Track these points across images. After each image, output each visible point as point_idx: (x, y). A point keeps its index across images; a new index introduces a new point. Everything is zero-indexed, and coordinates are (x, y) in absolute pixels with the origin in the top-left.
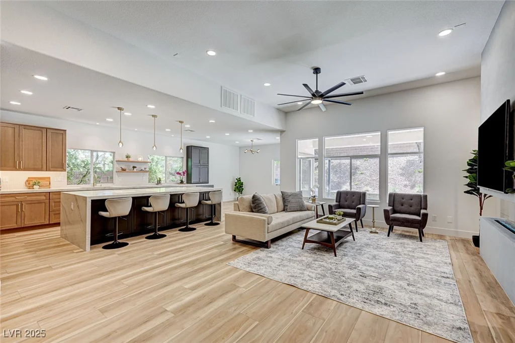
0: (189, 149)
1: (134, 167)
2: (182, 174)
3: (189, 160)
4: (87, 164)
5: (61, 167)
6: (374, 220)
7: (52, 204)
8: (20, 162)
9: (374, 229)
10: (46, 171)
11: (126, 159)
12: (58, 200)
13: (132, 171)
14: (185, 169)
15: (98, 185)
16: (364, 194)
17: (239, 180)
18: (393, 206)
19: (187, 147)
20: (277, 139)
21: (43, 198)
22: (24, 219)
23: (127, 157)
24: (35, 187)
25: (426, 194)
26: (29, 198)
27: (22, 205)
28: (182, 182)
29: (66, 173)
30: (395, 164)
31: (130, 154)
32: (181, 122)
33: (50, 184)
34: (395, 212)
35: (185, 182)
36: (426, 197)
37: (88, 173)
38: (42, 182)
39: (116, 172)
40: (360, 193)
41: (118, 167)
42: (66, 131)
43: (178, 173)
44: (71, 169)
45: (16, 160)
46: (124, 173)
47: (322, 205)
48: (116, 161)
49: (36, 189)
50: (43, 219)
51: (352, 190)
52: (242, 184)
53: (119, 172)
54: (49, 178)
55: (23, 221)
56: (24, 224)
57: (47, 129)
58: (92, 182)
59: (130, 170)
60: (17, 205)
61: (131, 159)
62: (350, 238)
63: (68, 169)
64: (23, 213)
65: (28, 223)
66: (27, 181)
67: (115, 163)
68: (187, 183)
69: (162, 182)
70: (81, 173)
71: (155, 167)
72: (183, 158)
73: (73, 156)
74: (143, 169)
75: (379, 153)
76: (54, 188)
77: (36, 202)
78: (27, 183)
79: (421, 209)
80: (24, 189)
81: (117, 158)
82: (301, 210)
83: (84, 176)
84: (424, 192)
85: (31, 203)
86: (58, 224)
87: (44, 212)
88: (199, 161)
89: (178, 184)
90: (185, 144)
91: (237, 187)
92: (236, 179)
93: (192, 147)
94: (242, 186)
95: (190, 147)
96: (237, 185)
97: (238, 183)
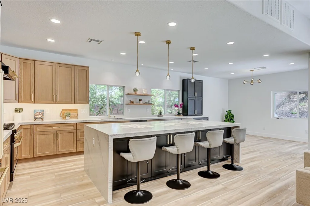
0: (185, 83)
1: (140, 100)
2: (180, 106)
3: (185, 93)
4: (104, 98)
5: (85, 100)
7: (79, 134)
8: (56, 96)
10: (75, 103)
11: (134, 93)
12: (82, 130)
13: (138, 103)
14: (181, 102)
15: (112, 117)
17: (229, 112)
19: (183, 80)
21: (72, 128)
22: (58, 147)
23: (134, 91)
24: (67, 117)
26: (62, 128)
27: (57, 134)
28: (179, 114)
29: (89, 105)
31: (137, 88)
33: (77, 115)
35: (182, 115)
37: (104, 105)
38: (72, 114)
39: (126, 104)
41: (127, 99)
42: (88, 67)
43: (176, 106)
44: (93, 102)
45: (53, 95)
46: (132, 106)
48: (126, 94)
49: (68, 120)
50: (72, 148)
52: (233, 116)
53: (128, 104)
54: (77, 110)
55: (57, 149)
56: (58, 151)
57: (75, 66)
58: (108, 113)
59: (137, 103)
60: (54, 134)
61: (138, 93)
63: (90, 102)
64: (57, 141)
65: (61, 151)
66: (62, 112)
67: (125, 96)
68: (183, 115)
69: (162, 114)
70: (99, 106)
71: (154, 100)
72: (179, 91)
73: (93, 91)
74: (147, 102)
76: (80, 119)
77: (67, 131)
78: (62, 114)
80: (59, 120)
81: (127, 91)
83: (102, 108)
85: (64, 132)
86: (82, 153)
87: (72, 141)
88: (195, 93)
89: (176, 116)
90: (181, 77)
91: (228, 119)
92: (227, 111)
93: (188, 80)
94: (233, 118)
95: (187, 80)
96: (227, 117)
97: (228, 116)
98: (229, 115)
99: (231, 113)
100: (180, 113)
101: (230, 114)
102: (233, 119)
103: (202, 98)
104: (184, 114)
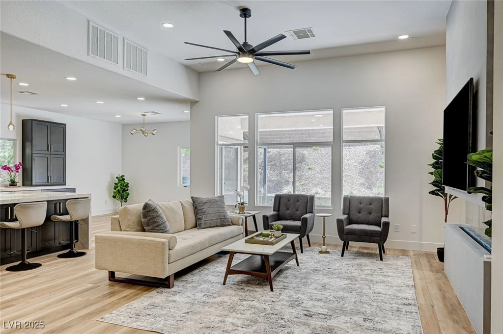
0: (28, 128)
2: (13, 169)
3: (28, 144)
6: (324, 234)
9: (324, 248)
14: (18, 160)
16: (312, 198)
17: (122, 179)
18: (349, 214)
19: (23, 120)
20: (185, 113)
25: (387, 196)
28: (13, 184)
30: (352, 156)
32: (11, 77)
34: (350, 222)
35: (19, 184)
36: (387, 200)
40: (307, 196)
43: (5, 168)
47: (254, 217)
51: (296, 193)
52: (127, 185)
62: (293, 262)
68: (23, 185)
72: (14, 140)
75: (331, 139)
79: (382, 216)
82: (223, 226)
84: (385, 194)
88: (48, 146)
89: (6, 187)
90: (18, 116)
91: (118, 191)
92: (117, 178)
93: (33, 121)
94: (126, 189)
95: (30, 122)
96: (118, 187)
97: (119, 185)
98: (121, 184)
99: (124, 179)
100: (14, 182)
101: (122, 182)
102: (128, 190)
103: (65, 155)
104: (26, 183)
